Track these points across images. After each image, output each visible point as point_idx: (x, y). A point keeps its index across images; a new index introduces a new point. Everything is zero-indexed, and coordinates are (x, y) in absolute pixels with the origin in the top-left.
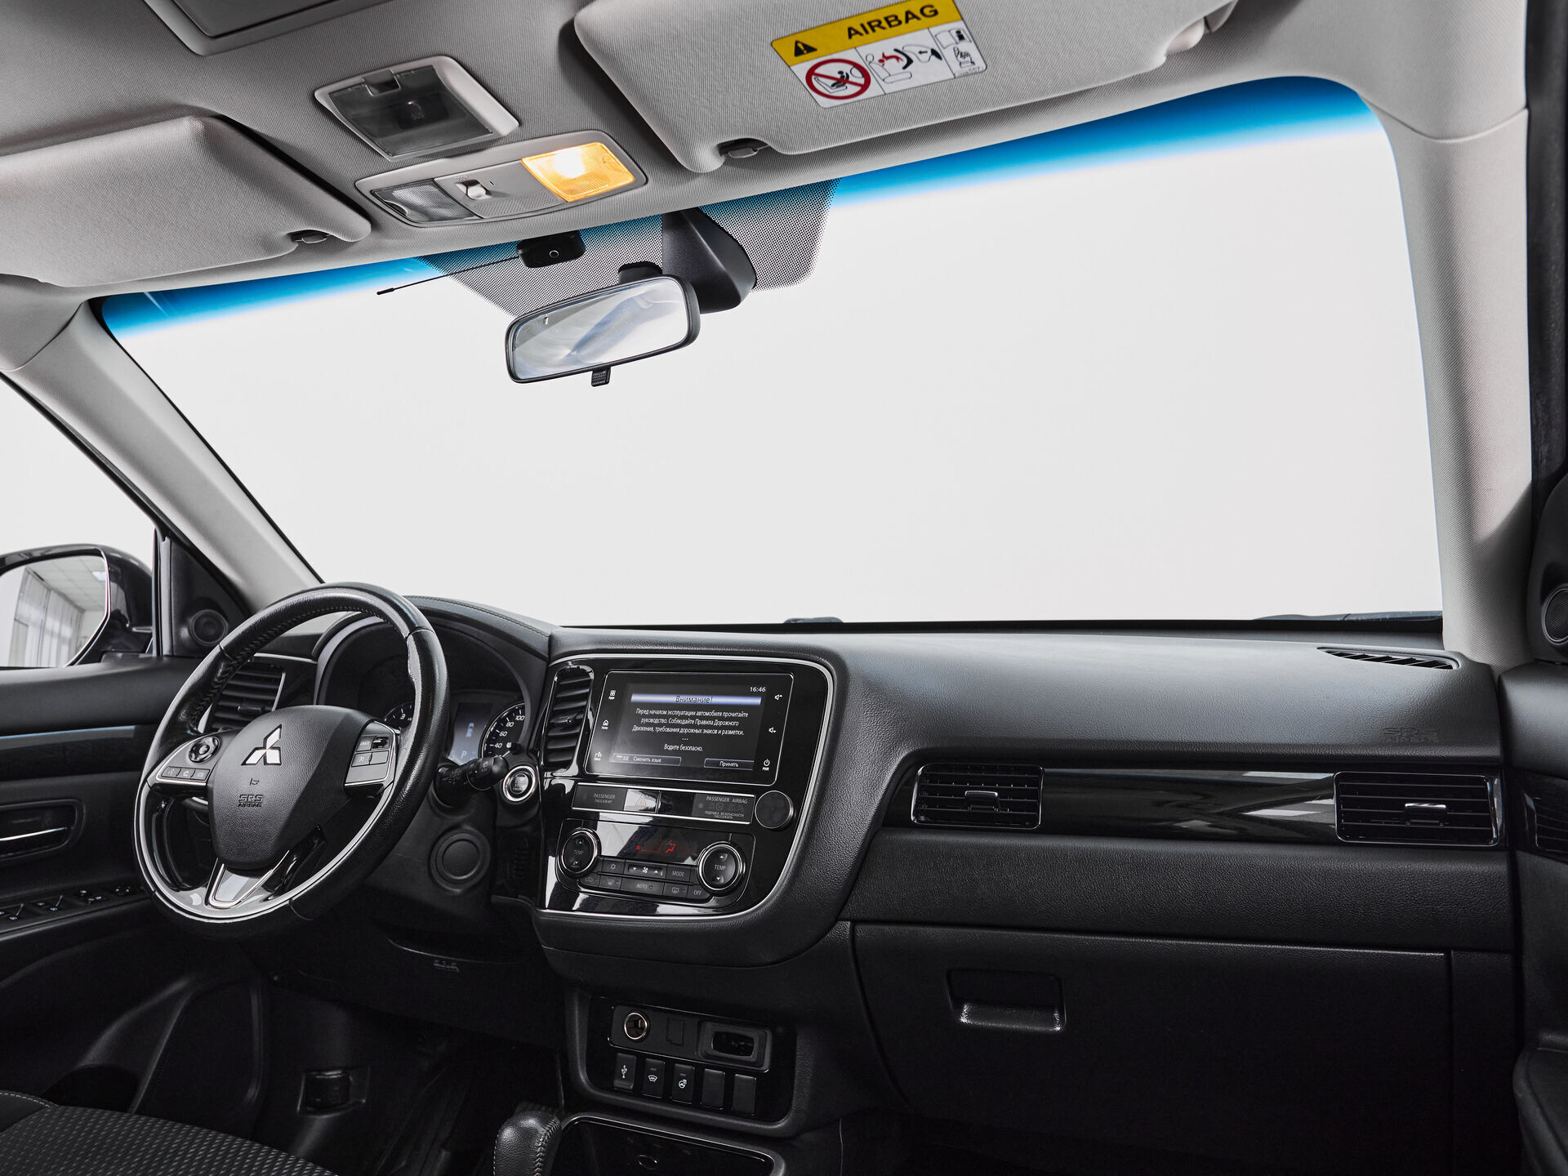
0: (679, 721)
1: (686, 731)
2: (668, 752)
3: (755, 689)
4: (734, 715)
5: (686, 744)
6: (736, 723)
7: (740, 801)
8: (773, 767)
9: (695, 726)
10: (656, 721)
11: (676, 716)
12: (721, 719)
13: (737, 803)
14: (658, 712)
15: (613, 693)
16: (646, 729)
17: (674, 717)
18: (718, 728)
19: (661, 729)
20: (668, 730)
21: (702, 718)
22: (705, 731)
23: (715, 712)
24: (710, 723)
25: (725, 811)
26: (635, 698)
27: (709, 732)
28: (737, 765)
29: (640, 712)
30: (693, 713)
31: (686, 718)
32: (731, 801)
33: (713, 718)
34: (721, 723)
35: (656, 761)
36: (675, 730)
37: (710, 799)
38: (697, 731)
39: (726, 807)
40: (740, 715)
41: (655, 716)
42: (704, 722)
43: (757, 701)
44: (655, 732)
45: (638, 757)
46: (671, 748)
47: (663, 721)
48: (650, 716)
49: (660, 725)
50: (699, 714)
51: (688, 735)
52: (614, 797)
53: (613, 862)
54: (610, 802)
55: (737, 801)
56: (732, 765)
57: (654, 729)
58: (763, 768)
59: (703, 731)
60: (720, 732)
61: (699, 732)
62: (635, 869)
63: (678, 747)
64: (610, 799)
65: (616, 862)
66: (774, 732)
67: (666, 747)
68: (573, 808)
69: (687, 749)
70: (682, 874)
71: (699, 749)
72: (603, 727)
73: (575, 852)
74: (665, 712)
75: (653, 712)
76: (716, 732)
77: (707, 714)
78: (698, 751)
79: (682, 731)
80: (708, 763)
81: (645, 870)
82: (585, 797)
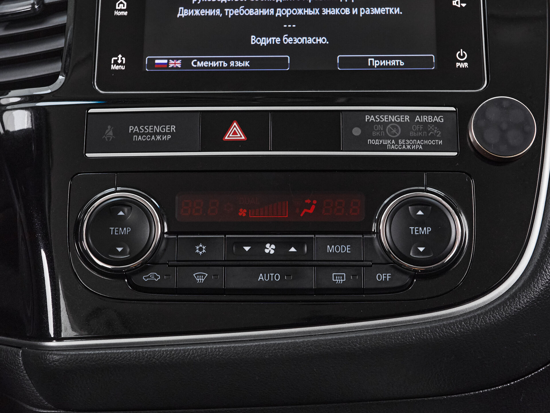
1: (288, 12)
2: (258, 49)
5: (292, 33)
7: (430, 119)
8: (477, 61)
9: (303, 4)
13: (425, 124)
16: (203, 12)
18: (349, 4)
19: (236, 12)
20: (251, 12)
22: (325, 11)
25: (405, 136)
27: (334, 11)
28: (402, 64)
32: (412, 119)
35: (239, 64)
36: (264, 12)
37: (372, 118)
38: (309, 12)
44: (224, 16)
45: (200, 60)
46: (264, 41)
49: (234, 5)
51: (293, 18)
52: (173, 128)
53: (198, 241)
54: (169, 137)
55: (425, 118)
56: (393, 63)
57: (223, 12)
58: (458, 64)
59: (321, 11)
60: (355, 11)
61: (313, 13)
62: (247, 248)
63: (278, 40)
64: (166, 134)
65: (204, 241)
66: (464, 5)
67: (254, 41)
68: (88, 155)
69: (296, 41)
70: (347, 249)
71: (322, 40)
72: (116, 13)
73: (114, 230)
76: (347, 11)
78: (319, 45)
79: (280, 12)
80: (345, 62)
81: (270, 249)
82: (110, 133)
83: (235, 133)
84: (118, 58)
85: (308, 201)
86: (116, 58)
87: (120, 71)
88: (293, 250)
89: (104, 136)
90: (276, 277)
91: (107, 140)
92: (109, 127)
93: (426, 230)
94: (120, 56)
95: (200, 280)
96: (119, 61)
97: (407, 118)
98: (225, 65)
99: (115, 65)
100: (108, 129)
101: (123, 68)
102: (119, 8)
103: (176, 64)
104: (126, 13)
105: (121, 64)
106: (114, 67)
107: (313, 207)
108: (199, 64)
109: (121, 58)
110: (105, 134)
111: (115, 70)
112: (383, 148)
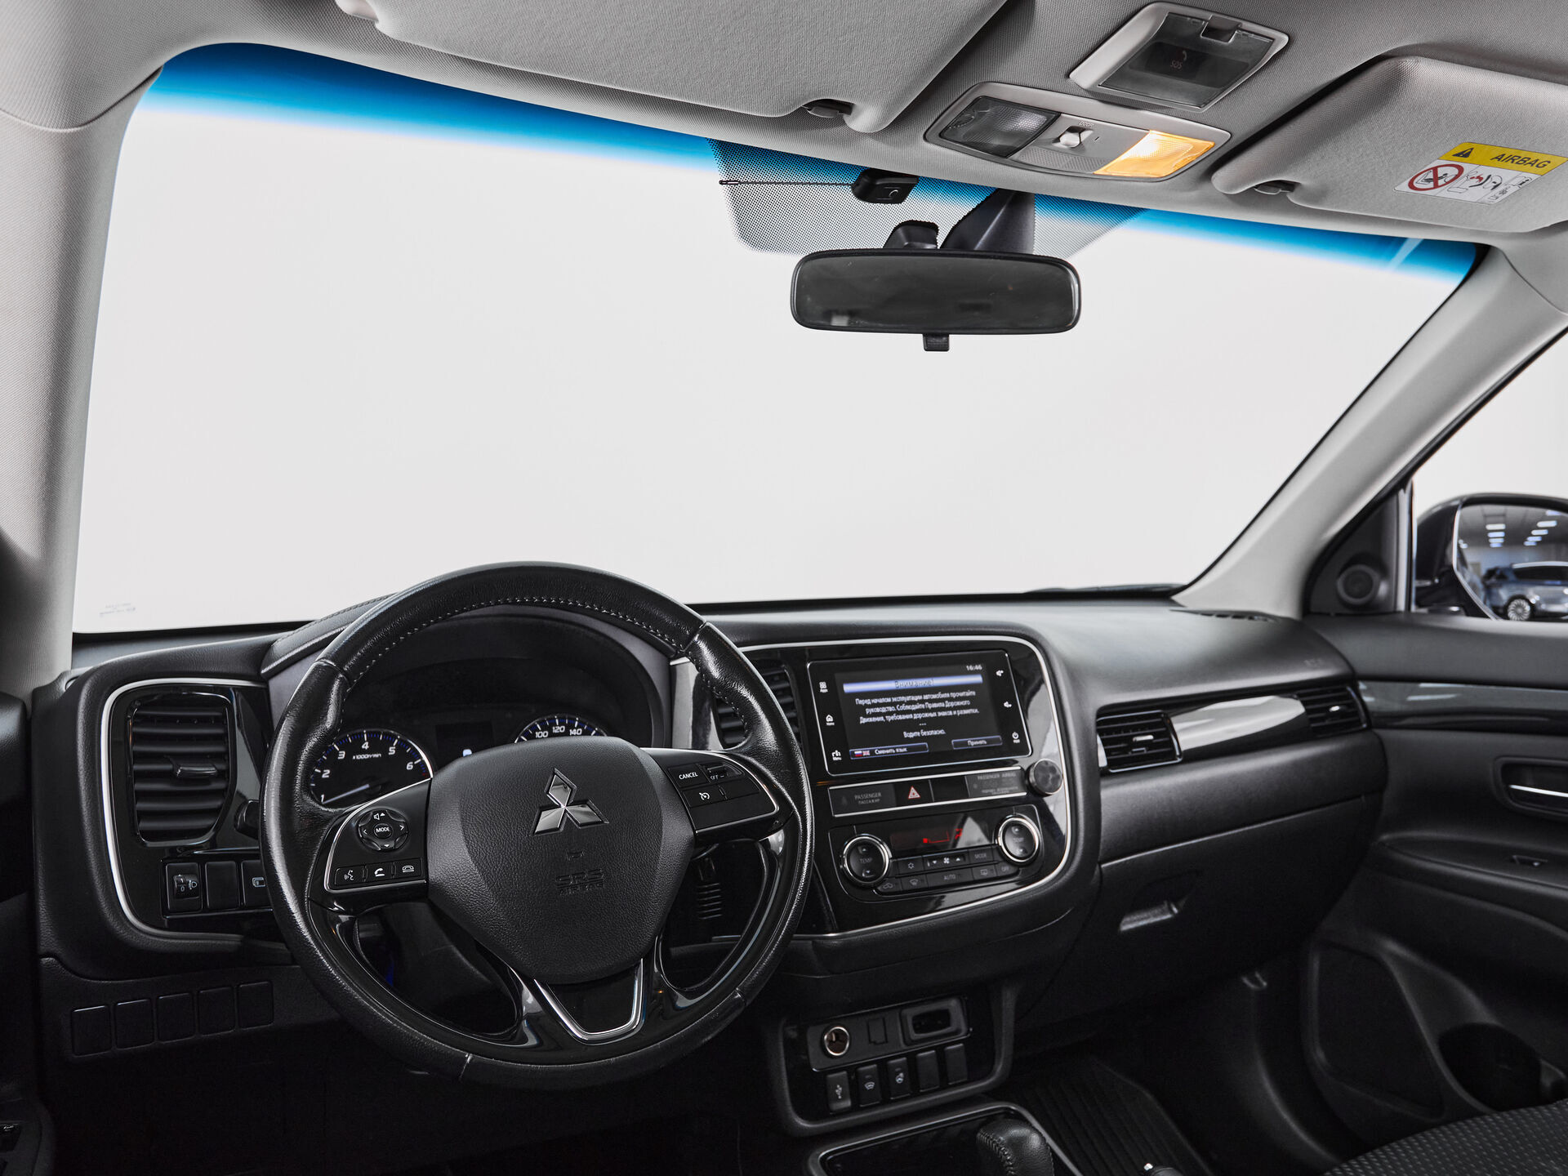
0: (908, 707)
1: (920, 716)
2: (909, 740)
3: (970, 668)
4: (962, 694)
5: (926, 729)
6: (967, 703)
7: (1008, 775)
8: (1023, 738)
9: (926, 710)
10: (884, 710)
11: (903, 702)
12: (951, 699)
13: (1008, 778)
14: (881, 701)
15: (823, 685)
16: (874, 719)
17: (901, 703)
18: (950, 709)
19: (892, 718)
20: (900, 717)
21: (931, 701)
22: (940, 714)
23: (942, 693)
24: (941, 705)
26: (848, 688)
27: (944, 714)
28: (985, 743)
29: (861, 702)
30: (920, 697)
31: (914, 703)
32: (1001, 776)
33: (943, 700)
34: (952, 704)
35: (901, 750)
36: (907, 717)
37: (982, 778)
38: (931, 715)
39: (1000, 784)
40: (969, 694)
41: (880, 705)
42: (935, 705)
43: (978, 679)
44: (887, 721)
45: (879, 750)
46: (912, 735)
47: (891, 709)
48: (874, 705)
49: (890, 714)
50: (926, 697)
51: (923, 720)
52: (880, 794)
53: (909, 861)
54: (878, 800)
55: (1006, 775)
56: (981, 742)
57: (885, 718)
58: (1014, 741)
59: (937, 714)
60: (955, 713)
61: (933, 715)
62: (936, 862)
63: (918, 734)
64: (876, 798)
65: (912, 861)
66: (1011, 705)
67: (906, 735)
68: (836, 816)
69: (928, 733)
70: (985, 855)
71: (941, 732)
72: (828, 724)
74: (889, 700)
75: (875, 701)
76: (950, 713)
77: (934, 697)
78: (941, 735)
79: (916, 716)
80: (956, 744)
81: (946, 861)
82: (844, 801)
83: (914, 794)
84: (836, 753)
88: (959, 860)
91: (844, 805)
92: (843, 797)
94: (837, 751)
95: (915, 884)
96: (837, 755)
97: (998, 776)
98: (894, 751)
99: (835, 757)
101: (840, 759)
102: (829, 721)
103: (867, 753)
104: (832, 724)
105: (839, 756)
106: (835, 759)
108: (880, 752)
110: (842, 802)
111: (836, 761)
112: (990, 795)
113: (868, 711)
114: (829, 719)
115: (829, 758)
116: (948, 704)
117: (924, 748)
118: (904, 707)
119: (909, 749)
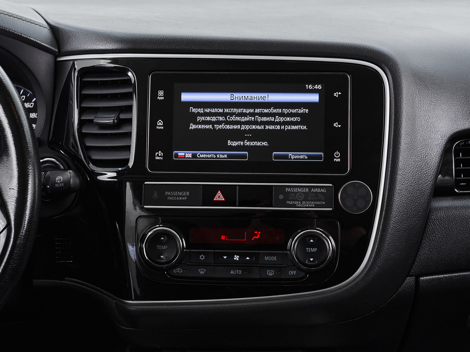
0: (238, 119)
1: (247, 127)
2: (232, 148)
3: (310, 87)
4: (294, 111)
5: (250, 140)
6: (298, 119)
7: (319, 190)
8: (344, 157)
9: (256, 123)
10: (214, 119)
11: (234, 114)
12: (282, 115)
13: (316, 193)
14: (213, 111)
15: (161, 93)
16: (203, 127)
17: (232, 114)
18: (280, 123)
19: (220, 127)
20: (228, 127)
21: (262, 115)
22: (267, 127)
23: (274, 108)
24: (271, 119)
25: (306, 200)
26: (186, 97)
27: (272, 127)
28: (306, 157)
29: (194, 110)
30: (251, 111)
31: (245, 115)
32: (310, 190)
33: (274, 115)
34: (282, 119)
35: (222, 156)
36: (235, 127)
37: (289, 190)
38: (259, 127)
39: (307, 197)
40: (300, 111)
41: (210, 114)
42: (265, 119)
43: (314, 98)
44: (214, 129)
45: (201, 154)
46: (235, 144)
47: (221, 119)
48: (206, 114)
49: (219, 123)
50: (258, 111)
51: (250, 131)
52: (188, 193)
53: (201, 253)
54: (186, 198)
55: (316, 190)
56: (302, 157)
57: (213, 126)
58: (335, 160)
59: (265, 127)
60: (283, 127)
61: (261, 128)
62: (225, 257)
63: (242, 143)
64: (184, 196)
65: (204, 253)
66: (339, 126)
67: (229, 143)
68: (145, 206)
69: (252, 144)
70: (275, 258)
71: (265, 144)
72: (157, 127)
73: (159, 247)
74: (221, 111)
75: (208, 110)
76: (278, 127)
77: (266, 111)
78: (263, 146)
79: (243, 127)
80: (276, 157)
81: (236, 258)
82: (156, 195)
83: (219, 197)
84: (159, 153)
85: (256, 232)
86: (158, 153)
87: (160, 160)
88: (248, 258)
89: (153, 197)
90: (240, 272)
91: (154, 198)
92: (155, 192)
93: (314, 250)
94: (160, 152)
95: (202, 273)
96: (160, 155)
97: (307, 190)
98: (215, 157)
99: (158, 157)
100: (154, 193)
101: (162, 158)
102: (159, 125)
103: (189, 155)
104: (162, 128)
105: (161, 156)
106: (157, 158)
107: (259, 235)
108: (201, 156)
109: (161, 153)
110: (154, 195)
111: (158, 160)
112: (294, 206)
113: (199, 119)
114: (160, 123)
115: (152, 156)
116: (278, 119)
117: (244, 156)
118: (233, 118)
119: (229, 156)
